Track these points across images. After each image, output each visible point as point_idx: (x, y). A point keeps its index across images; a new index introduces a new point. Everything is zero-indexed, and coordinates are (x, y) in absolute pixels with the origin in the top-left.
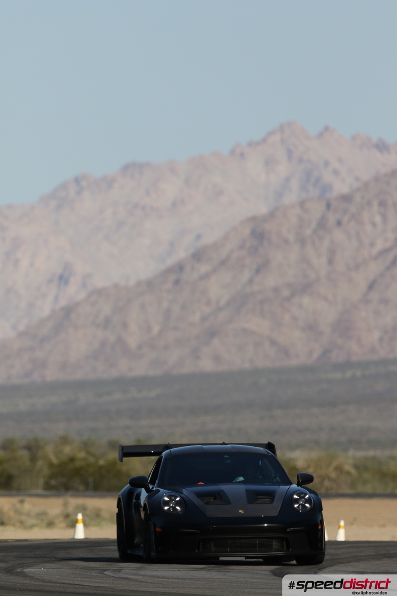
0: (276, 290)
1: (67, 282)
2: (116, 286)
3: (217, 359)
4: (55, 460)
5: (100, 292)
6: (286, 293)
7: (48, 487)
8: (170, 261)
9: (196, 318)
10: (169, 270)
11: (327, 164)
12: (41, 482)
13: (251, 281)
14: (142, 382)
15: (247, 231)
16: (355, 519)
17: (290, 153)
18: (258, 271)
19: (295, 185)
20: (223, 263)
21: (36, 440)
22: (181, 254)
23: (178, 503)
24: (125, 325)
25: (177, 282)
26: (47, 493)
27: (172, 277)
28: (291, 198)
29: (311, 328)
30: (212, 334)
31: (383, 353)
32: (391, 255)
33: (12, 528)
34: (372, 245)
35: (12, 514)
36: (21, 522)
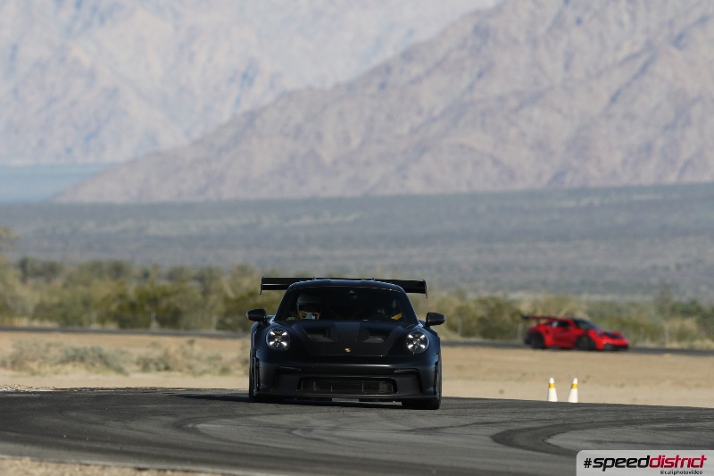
0: (501, 99)
1: (251, 82)
2: (310, 88)
3: (428, 179)
4: (231, 295)
5: (289, 96)
6: (513, 103)
7: (222, 326)
8: (376, 61)
9: (405, 129)
10: (375, 71)
12: (215, 319)
13: (471, 87)
14: (336, 204)
16: (588, 377)
18: (480, 75)
20: (439, 64)
21: (210, 270)
22: (389, 53)
24: (319, 136)
25: (383, 86)
26: (222, 333)
27: (377, 80)
29: (541, 146)
30: (422, 149)
31: (625, 179)
32: (640, 62)
33: (178, 374)
34: (618, 48)
35: (179, 357)
36: (190, 367)
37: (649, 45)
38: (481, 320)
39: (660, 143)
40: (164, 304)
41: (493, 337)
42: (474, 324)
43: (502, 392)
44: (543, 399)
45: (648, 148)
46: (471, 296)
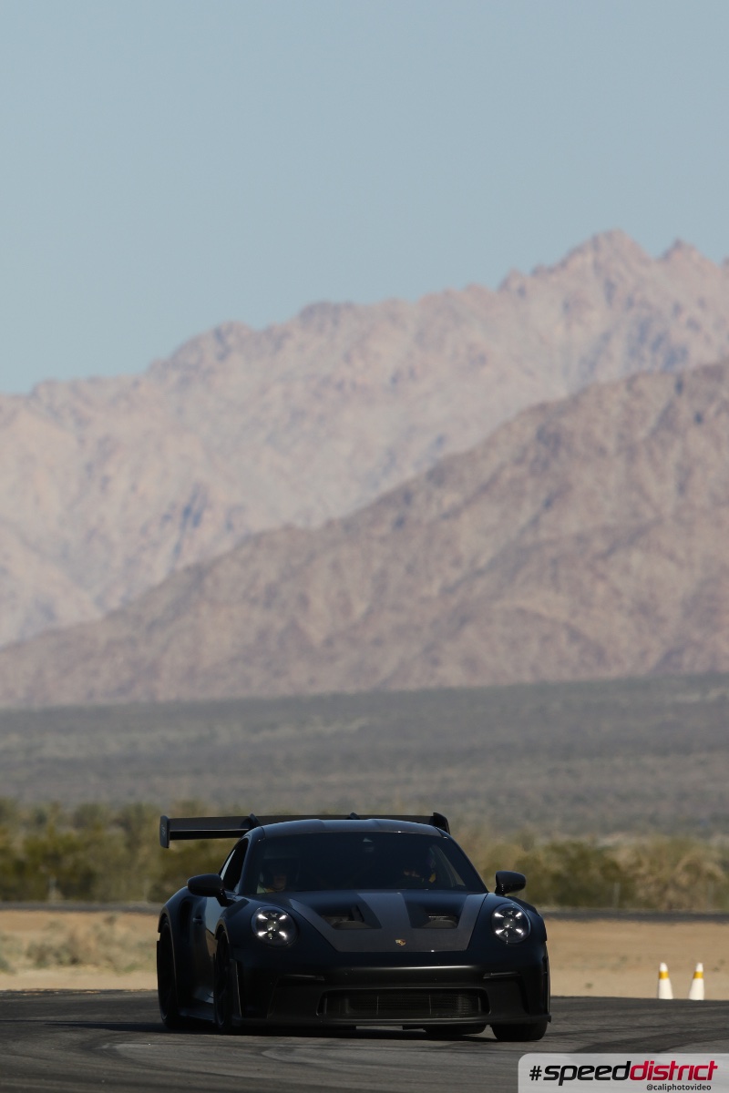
0: (581, 539)
1: (197, 521)
2: (288, 528)
3: (471, 664)
5: (256, 540)
6: (599, 545)
8: (388, 485)
9: (434, 589)
10: (386, 500)
11: (678, 309)
13: (535, 522)
14: (334, 705)
15: (530, 431)
16: (723, 962)
17: (610, 288)
18: (548, 504)
19: (618, 347)
20: (485, 488)
21: (139, 809)
22: (408, 472)
23: (283, 926)
24: (304, 601)
25: (400, 523)
27: (391, 515)
28: (612, 370)
29: (645, 610)
30: (463, 618)
33: (90, 968)
35: (92, 944)
36: (109, 959)
38: (557, 878)
40: (68, 862)
41: (575, 904)
42: (546, 883)
43: (589, 986)
44: (653, 996)
46: (541, 842)
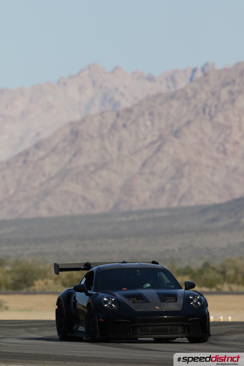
0: (86, 167)
3: (50, 209)
6: (92, 168)
8: (21, 149)
9: (37, 184)
10: (20, 155)
11: (117, 89)
13: (70, 162)
14: (3, 223)
15: (68, 131)
17: (94, 82)
18: (75, 155)
19: (97, 102)
20: (53, 150)
22: (27, 145)
25: (25, 162)
27: (22, 159)
28: (95, 110)
29: (107, 190)
30: (46, 193)
31: (151, 205)
32: (156, 145)
34: (145, 139)
37: (161, 137)
39: (168, 187)
45: (162, 189)
